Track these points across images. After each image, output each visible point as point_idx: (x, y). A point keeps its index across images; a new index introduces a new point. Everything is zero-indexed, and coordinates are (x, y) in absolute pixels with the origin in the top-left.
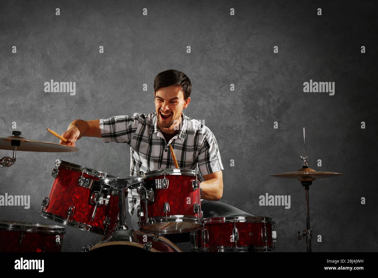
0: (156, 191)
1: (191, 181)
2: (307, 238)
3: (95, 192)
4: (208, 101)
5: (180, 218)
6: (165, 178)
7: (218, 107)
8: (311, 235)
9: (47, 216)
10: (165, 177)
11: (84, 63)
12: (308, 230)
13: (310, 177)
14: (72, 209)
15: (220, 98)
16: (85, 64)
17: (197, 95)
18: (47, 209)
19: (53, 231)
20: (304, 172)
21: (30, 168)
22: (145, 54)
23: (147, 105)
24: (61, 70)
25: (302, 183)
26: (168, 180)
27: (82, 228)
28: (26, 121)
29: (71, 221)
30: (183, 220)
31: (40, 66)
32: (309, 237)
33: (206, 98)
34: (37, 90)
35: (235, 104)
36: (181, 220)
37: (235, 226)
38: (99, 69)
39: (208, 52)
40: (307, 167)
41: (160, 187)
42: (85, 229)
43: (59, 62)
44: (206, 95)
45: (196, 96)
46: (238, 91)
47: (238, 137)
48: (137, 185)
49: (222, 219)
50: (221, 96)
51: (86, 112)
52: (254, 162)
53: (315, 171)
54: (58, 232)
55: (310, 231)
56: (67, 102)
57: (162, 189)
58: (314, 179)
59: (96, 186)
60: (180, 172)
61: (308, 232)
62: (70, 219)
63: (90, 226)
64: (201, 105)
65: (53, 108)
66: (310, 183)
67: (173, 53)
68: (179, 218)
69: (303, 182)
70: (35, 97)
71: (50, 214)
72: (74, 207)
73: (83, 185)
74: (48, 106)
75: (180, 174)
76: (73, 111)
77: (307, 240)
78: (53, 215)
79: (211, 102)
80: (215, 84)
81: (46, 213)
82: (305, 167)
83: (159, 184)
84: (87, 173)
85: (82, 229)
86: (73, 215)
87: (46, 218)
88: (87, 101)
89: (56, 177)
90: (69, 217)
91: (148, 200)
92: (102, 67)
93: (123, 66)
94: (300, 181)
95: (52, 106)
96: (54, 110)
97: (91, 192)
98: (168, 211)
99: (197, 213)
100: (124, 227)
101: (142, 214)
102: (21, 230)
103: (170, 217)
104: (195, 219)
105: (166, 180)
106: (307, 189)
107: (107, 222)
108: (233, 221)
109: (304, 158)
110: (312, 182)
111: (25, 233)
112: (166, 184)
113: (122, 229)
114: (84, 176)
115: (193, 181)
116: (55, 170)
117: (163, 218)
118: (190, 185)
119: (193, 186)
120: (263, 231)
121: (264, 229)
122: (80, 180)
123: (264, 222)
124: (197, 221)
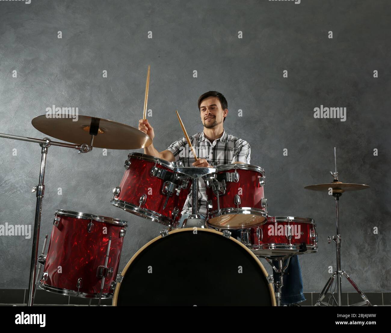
0: (228, 183)
1: (258, 177)
2: (337, 242)
3: (166, 182)
5: (248, 210)
6: (236, 172)
8: (340, 240)
9: (118, 204)
12: (338, 235)
13: (340, 189)
15: (243, 134)
18: (118, 198)
24: (121, 104)
25: (333, 195)
26: (239, 174)
29: (142, 209)
30: (251, 213)
31: (105, 99)
32: (338, 242)
35: (255, 140)
36: (249, 213)
37: (289, 225)
38: (150, 105)
41: (231, 181)
50: (245, 133)
52: (268, 186)
54: (123, 225)
57: (233, 182)
59: (168, 177)
60: (246, 167)
61: (338, 237)
62: (142, 207)
63: (159, 214)
66: (340, 194)
68: (246, 210)
71: (121, 201)
72: (146, 196)
73: (155, 175)
75: (247, 169)
77: (337, 244)
78: (124, 202)
81: (117, 201)
82: (336, 181)
83: (230, 178)
84: (161, 164)
86: (145, 203)
89: (127, 169)
90: (141, 205)
91: (220, 191)
92: (153, 103)
97: (163, 181)
98: (239, 203)
99: (265, 207)
100: (196, 216)
101: (210, 206)
102: (91, 219)
103: (241, 208)
104: (262, 212)
105: (237, 174)
106: (338, 199)
107: (175, 214)
108: (287, 221)
109: (334, 173)
110: (342, 194)
111: (94, 221)
112: (237, 178)
113: (195, 217)
114: (157, 167)
115: (260, 177)
116: (127, 162)
117: (235, 210)
118: (258, 180)
119: (260, 183)
120: (311, 233)
121: (312, 230)
122: (152, 171)
123: (312, 222)
124: (264, 215)
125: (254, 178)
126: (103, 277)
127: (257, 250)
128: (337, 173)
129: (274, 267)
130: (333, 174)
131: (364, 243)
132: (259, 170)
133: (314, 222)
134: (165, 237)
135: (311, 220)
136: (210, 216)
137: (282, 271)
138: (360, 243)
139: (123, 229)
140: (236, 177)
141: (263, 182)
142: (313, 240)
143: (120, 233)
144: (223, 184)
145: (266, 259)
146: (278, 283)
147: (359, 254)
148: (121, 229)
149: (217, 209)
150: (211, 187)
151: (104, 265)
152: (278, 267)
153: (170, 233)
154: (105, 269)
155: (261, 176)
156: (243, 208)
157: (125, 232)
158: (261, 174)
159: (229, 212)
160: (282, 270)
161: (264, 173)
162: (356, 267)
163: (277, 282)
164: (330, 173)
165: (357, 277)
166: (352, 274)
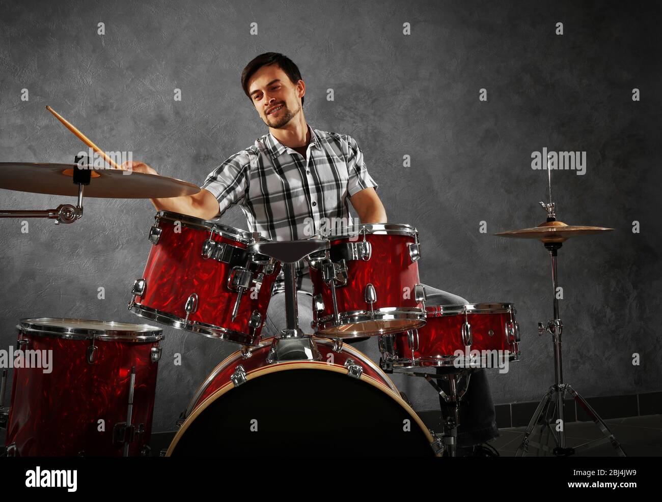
0: (351, 263)
1: (407, 246)
2: (553, 332)
3: (234, 268)
4: (354, 122)
5: (390, 313)
6: (364, 241)
7: (370, 131)
8: (561, 328)
9: (143, 313)
10: (364, 239)
11: (162, 61)
12: (556, 320)
13: (560, 236)
14: (194, 300)
15: (372, 117)
16: (164, 62)
17: (339, 113)
18: (143, 300)
19: (143, 337)
20: (549, 228)
21: (79, 228)
22: (258, 48)
23: (263, 128)
24: (125, 71)
25: (545, 246)
26: (370, 244)
27: (209, 333)
28: (70, 153)
29: (192, 322)
30: (396, 316)
31: (91, 64)
32: (557, 332)
33: (351, 118)
34: (86, 102)
35: (395, 128)
36: (392, 317)
37: (467, 320)
38: (185, 71)
39: (354, 47)
40: (553, 220)
41: (355, 257)
42: (215, 334)
43: (121, 58)
44: (352, 114)
45: (337, 114)
46: (399, 108)
47: (401, 178)
48: (319, 254)
49: (439, 309)
50: (374, 115)
51: (167, 139)
52: (424, 215)
53: (566, 225)
54: (155, 339)
55: (559, 321)
56: (136, 123)
57: (360, 259)
58: (565, 239)
59: (237, 258)
60: (384, 229)
61: (557, 324)
62: (190, 319)
63: (223, 329)
64: (344, 128)
65: (114, 133)
66: (559, 245)
67: (301, 47)
68: (388, 314)
69: (547, 245)
70: (84, 114)
71: (149, 309)
72: (197, 296)
73: (213, 255)
74: (106, 128)
75: (385, 233)
76: (145, 137)
77: (554, 337)
78: (154, 311)
79: (359, 124)
80: (365, 96)
81: (141, 307)
82: (551, 220)
83: (354, 251)
84: (221, 234)
85: (209, 336)
86: (195, 311)
87: (140, 315)
88: (168, 121)
89: (156, 243)
90: (189, 315)
91: (337, 280)
92: (190, 67)
93: (224, 67)
94: (543, 242)
95: (112, 129)
96: (115, 136)
97: (228, 268)
98: (374, 301)
99: (422, 302)
100: (296, 332)
101: (320, 306)
102: (91, 338)
103: (379, 311)
104: (417, 313)
105: (367, 243)
106: (555, 254)
107: (254, 322)
108: (463, 313)
109: (548, 205)
110: (563, 244)
111: (99, 342)
112: (368, 252)
113: (293, 335)
114: (213, 239)
115: (410, 244)
116: (153, 229)
117: (366, 314)
118: (406, 250)
119: (411, 253)
120: (508, 328)
121: (509, 323)
122: (206, 247)
123: (510, 311)
124: (421, 316)
125: (399, 249)
126: (126, 443)
127: (410, 367)
128: (552, 204)
129: (442, 393)
130: (546, 205)
131: (604, 307)
132: (408, 230)
133: (512, 310)
134: (240, 386)
135: (507, 306)
136: (322, 324)
137: (458, 400)
138: (596, 308)
139: (156, 347)
140: (366, 250)
141: (416, 252)
142: (512, 341)
143: (151, 353)
144: (343, 266)
145: (425, 378)
146: (451, 421)
147: (594, 328)
148: (153, 347)
149: (333, 312)
150: (319, 269)
151: (125, 419)
152: (448, 391)
153: (249, 378)
154: (129, 429)
155: (411, 242)
156: (382, 310)
157: (159, 351)
158: (412, 238)
159: (357, 318)
160: (457, 396)
161: (417, 235)
162: (589, 352)
163: (449, 418)
164: (541, 204)
165: (592, 369)
166: (582, 366)
